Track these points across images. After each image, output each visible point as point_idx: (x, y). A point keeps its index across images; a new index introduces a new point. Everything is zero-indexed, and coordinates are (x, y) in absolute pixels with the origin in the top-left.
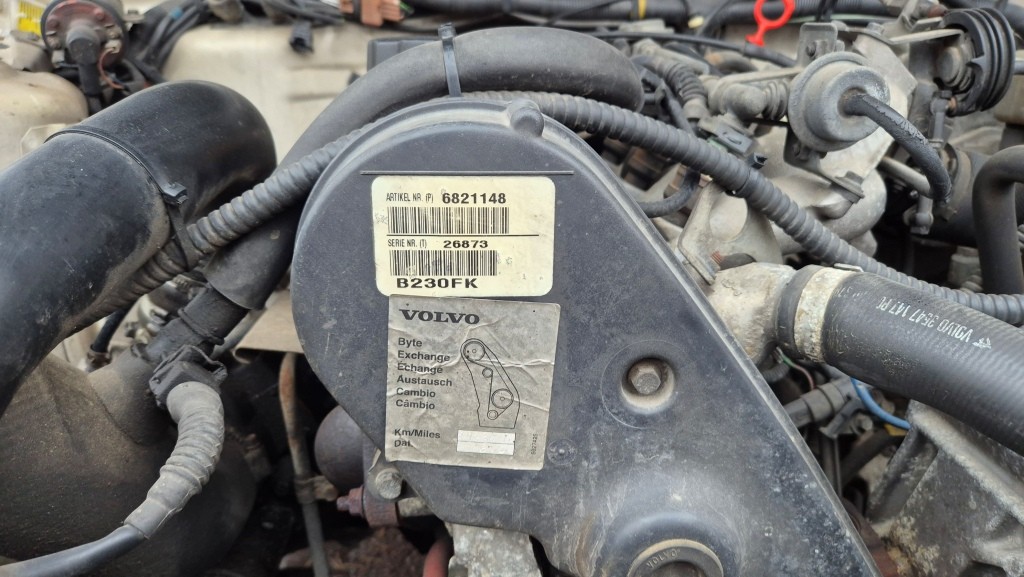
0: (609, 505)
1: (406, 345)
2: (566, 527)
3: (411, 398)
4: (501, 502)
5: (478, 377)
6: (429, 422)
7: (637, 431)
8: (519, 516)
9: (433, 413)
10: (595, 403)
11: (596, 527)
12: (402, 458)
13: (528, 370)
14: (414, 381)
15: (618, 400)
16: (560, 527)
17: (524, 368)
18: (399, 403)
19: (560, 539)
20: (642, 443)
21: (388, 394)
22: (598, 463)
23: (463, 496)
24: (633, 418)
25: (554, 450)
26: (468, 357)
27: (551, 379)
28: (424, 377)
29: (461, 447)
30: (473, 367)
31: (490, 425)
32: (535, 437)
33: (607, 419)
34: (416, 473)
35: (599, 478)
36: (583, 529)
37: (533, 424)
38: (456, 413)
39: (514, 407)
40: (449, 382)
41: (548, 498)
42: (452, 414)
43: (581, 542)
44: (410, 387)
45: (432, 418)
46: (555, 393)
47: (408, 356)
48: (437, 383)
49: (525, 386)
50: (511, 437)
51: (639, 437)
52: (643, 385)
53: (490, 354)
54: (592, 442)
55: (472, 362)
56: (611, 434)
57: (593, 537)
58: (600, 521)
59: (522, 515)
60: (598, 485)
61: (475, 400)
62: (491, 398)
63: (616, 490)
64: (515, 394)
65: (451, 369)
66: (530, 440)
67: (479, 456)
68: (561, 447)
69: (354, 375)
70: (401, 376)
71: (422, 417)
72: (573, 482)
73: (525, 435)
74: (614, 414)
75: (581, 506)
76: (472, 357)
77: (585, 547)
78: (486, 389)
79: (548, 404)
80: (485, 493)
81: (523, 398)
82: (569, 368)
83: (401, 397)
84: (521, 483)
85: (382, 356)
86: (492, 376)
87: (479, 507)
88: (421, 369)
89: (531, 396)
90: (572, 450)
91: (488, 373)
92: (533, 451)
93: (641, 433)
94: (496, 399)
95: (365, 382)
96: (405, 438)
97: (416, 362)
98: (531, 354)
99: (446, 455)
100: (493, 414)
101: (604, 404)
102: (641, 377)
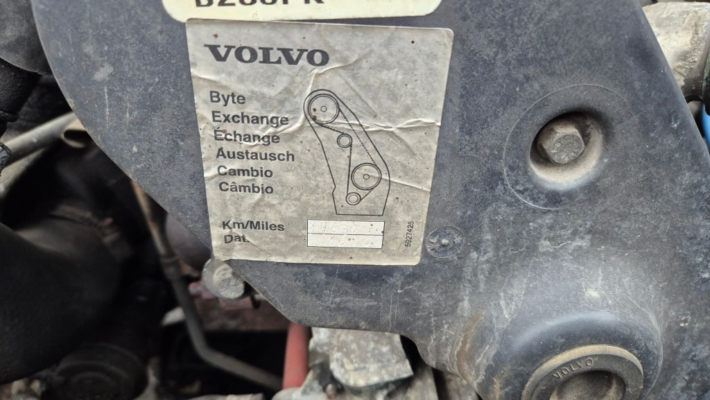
0: (502, 303)
1: (222, 102)
2: (446, 326)
3: (240, 180)
4: (367, 303)
5: (332, 147)
6: (268, 210)
7: (545, 213)
8: (389, 317)
9: (272, 199)
10: (494, 178)
11: (486, 328)
12: (237, 256)
13: (403, 136)
14: (241, 156)
15: (526, 172)
16: (438, 327)
17: (397, 132)
18: (224, 186)
19: (438, 340)
20: (551, 228)
21: (206, 175)
22: (490, 254)
23: (319, 297)
24: (542, 196)
25: (434, 241)
26: (314, 119)
27: (435, 147)
28: (254, 150)
29: (313, 241)
30: (323, 133)
31: (350, 212)
32: (411, 225)
33: (509, 198)
34: (258, 273)
35: (491, 271)
36: (466, 330)
37: (409, 209)
38: (304, 198)
39: (383, 187)
40: (291, 156)
41: (424, 296)
42: (298, 199)
43: (464, 343)
44: (236, 164)
45: (271, 206)
46: (439, 167)
47: (227, 119)
48: (273, 157)
49: (398, 158)
50: (379, 226)
51: (548, 220)
52: (560, 150)
53: (346, 112)
54: (486, 228)
55: (321, 125)
56: (512, 218)
57: (481, 340)
58: (491, 322)
59: (393, 316)
60: (490, 279)
61: (329, 180)
62: (351, 175)
63: (512, 285)
64: (384, 169)
65: (292, 135)
66: (404, 229)
67: (337, 251)
68: (445, 237)
69: (154, 149)
70: (221, 149)
71: (257, 204)
72: (458, 277)
73: (397, 224)
74: (519, 192)
75: (466, 304)
76: (321, 119)
77: (470, 349)
78: (343, 163)
79: (429, 183)
80: (346, 293)
81: (395, 175)
82: (461, 129)
83: (225, 179)
84: (392, 280)
85: (191, 120)
86: (350, 145)
87: (339, 308)
88: (248, 138)
89: (406, 171)
90: (458, 240)
91: (345, 140)
92: (408, 243)
93: (551, 215)
94: (358, 177)
95: (171, 159)
96: (238, 231)
97: (240, 128)
98: (407, 111)
99: (293, 251)
100: (354, 198)
101: (506, 179)
102: (559, 141)
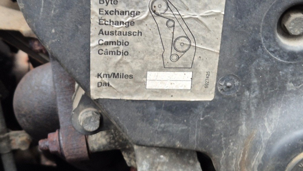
0: (266, 124)
1: (105, 3)
2: (232, 144)
3: (110, 48)
4: (181, 127)
5: (163, 27)
6: (124, 66)
7: (289, 65)
8: (195, 138)
9: (127, 59)
10: (256, 44)
11: (257, 142)
12: (103, 96)
13: (203, 20)
14: (112, 33)
15: (275, 40)
16: (227, 144)
17: (200, 18)
18: (101, 52)
19: (227, 154)
20: (293, 74)
21: (91, 45)
22: (257, 92)
23: (151, 123)
24: (286, 55)
25: (222, 84)
26: (154, 12)
27: (221, 26)
28: (120, 30)
29: (150, 85)
30: (158, 19)
31: (172, 66)
32: (208, 74)
33: (266, 56)
34: (114, 107)
35: (259, 103)
36: (245, 145)
37: (207, 63)
38: (146, 58)
39: (192, 50)
40: (140, 33)
41: (217, 122)
42: (143, 59)
43: (244, 154)
44: (109, 39)
45: (127, 63)
46: (224, 38)
47: (107, 13)
48: (130, 34)
49: (200, 33)
50: (189, 75)
51: (290, 69)
52: (294, 27)
53: (172, 8)
54: (253, 75)
55: (158, 15)
56: (268, 69)
57: (254, 149)
58: (260, 137)
59: (197, 137)
60: (258, 110)
61: (161, 47)
62: (173, 44)
63: (271, 112)
64: (192, 40)
65: (141, 22)
66: (204, 76)
67: (164, 92)
68: (228, 81)
69: (64, 30)
70: (101, 30)
71: (119, 62)
72: (237, 109)
73: (200, 73)
74: (272, 52)
75: (243, 127)
76: (158, 11)
77: (248, 158)
78: (169, 37)
79: (219, 47)
80: (168, 121)
81: (199, 43)
82: (236, 16)
83: (102, 47)
84: (197, 111)
85: (87, 14)
86: (174, 26)
87: (164, 132)
88: (117, 23)
89: (205, 40)
90: (237, 83)
91: (170, 23)
92: (206, 86)
93: (292, 67)
94: (177, 44)
95: (73, 36)
96: (106, 80)
97: (113, 18)
98: (205, 6)
99: (137, 92)
100: (175, 57)
101: (263, 44)
102: (293, 21)
